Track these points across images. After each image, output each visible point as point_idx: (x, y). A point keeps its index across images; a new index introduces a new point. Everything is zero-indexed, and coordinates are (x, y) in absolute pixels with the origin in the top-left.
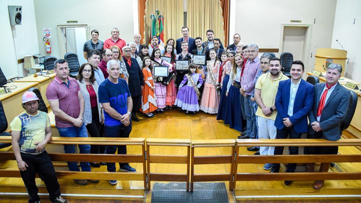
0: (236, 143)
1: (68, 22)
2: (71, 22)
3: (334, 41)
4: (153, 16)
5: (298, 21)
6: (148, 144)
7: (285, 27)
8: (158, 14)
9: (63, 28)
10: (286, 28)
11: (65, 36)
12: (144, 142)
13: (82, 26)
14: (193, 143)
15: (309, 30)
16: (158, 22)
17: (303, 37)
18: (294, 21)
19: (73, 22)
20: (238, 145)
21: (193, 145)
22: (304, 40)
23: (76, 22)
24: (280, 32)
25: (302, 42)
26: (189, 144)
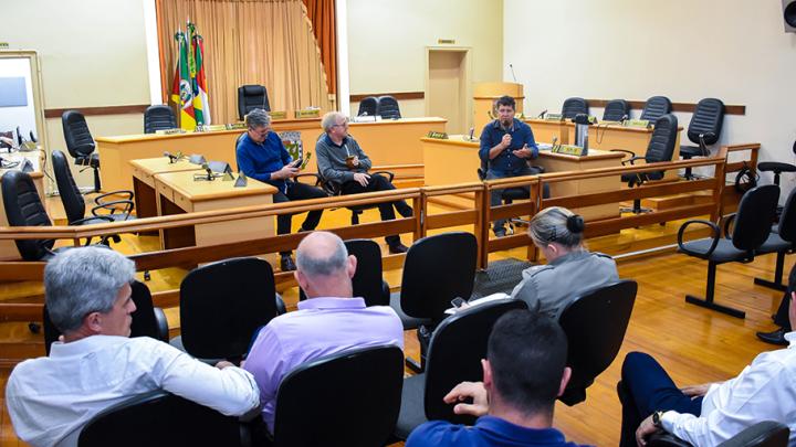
3: (506, 68)
4: (182, 34)
5: (449, 42)
7: (430, 52)
8: (192, 31)
10: (433, 54)
13: (21, 54)
15: (468, 56)
16: (191, 48)
17: (456, 70)
18: (444, 42)
22: (460, 75)
23: (5, 45)
24: (423, 61)
25: (457, 80)
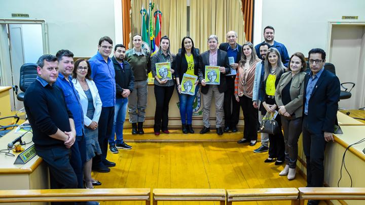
0: (300, 194)
1: (14, 15)
2: (19, 15)
5: (353, 18)
6: (156, 198)
7: (334, 26)
8: (152, 8)
9: (5, 24)
11: (9, 36)
12: (149, 194)
13: (36, 22)
14: (230, 194)
16: (153, 20)
18: (347, 17)
19: (22, 15)
20: (304, 197)
21: (231, 197)
23: (27, 16)
26: (223, 196)
